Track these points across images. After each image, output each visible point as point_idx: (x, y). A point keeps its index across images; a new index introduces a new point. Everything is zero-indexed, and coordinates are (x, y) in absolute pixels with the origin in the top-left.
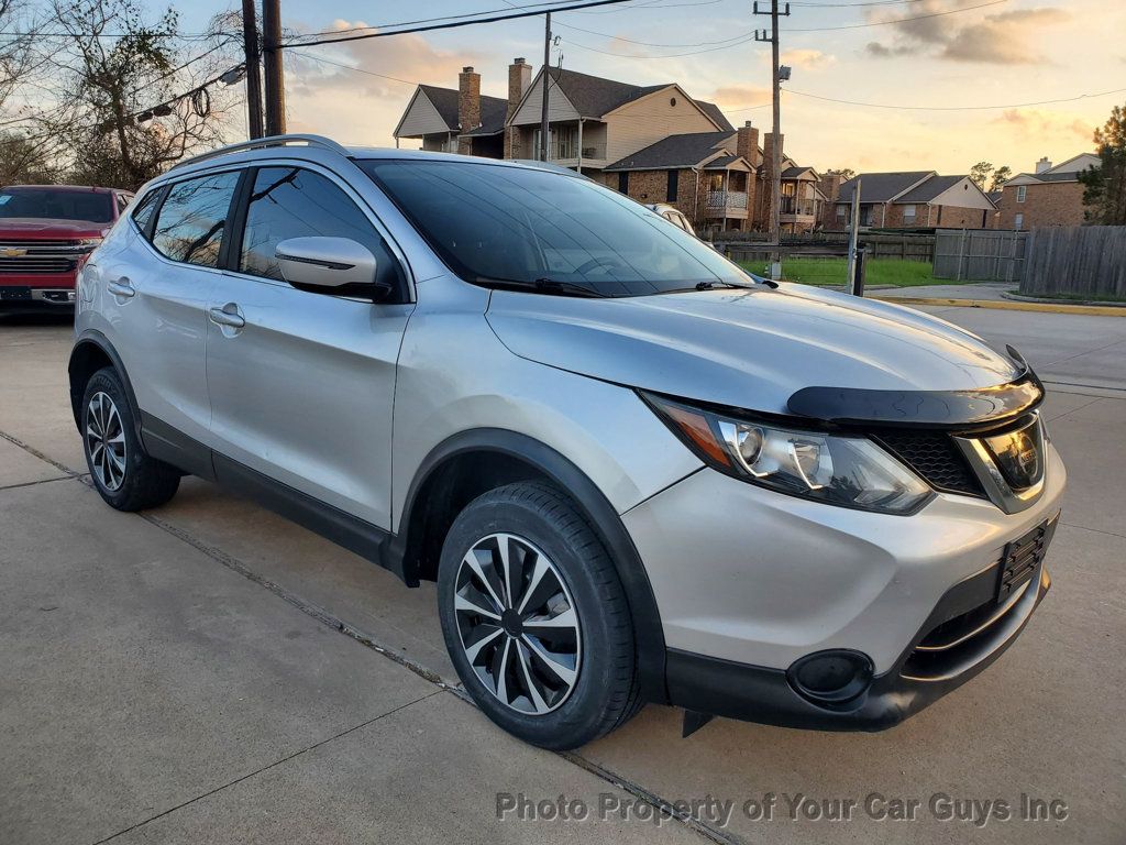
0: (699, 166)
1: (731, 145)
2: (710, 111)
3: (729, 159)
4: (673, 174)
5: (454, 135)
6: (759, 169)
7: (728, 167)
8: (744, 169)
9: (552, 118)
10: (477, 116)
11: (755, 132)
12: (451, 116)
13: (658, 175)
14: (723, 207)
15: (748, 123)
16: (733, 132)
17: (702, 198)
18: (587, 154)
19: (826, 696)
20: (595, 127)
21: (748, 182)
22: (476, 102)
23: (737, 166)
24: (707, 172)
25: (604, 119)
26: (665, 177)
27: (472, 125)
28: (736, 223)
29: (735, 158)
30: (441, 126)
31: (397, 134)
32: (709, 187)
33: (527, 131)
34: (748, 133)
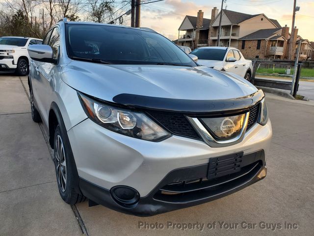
0: (268, 39)
1: (280, 32)
2: (275, 22)
3: (278, 37)
4: (259, 41)
5: (195, 30)
6: (289, 40)
7: (278, 39)
8: (283, 40)
9: (222, 24)
10: (202, 24)
11: (288, 28)
12: (194, 24)
13: (254, 41)
14: (275, 51)
15: (286, 25)
16: (281, 28)
17: (268, 48)
18: (233, 35)
19: (123, 201)
20: (236, 27)
21: (284, 44)
22: (202, 20)
23: (281, 39)
24: (270, 41)
25: (239, 25)
26: (257, 42)
27: (200, 27)
28: (279, 56)
29: (280, 36)
30: (191, 27)
31: (179, 30)
32: (271, 45)
33: (216, 28)
34: (286, 29)
